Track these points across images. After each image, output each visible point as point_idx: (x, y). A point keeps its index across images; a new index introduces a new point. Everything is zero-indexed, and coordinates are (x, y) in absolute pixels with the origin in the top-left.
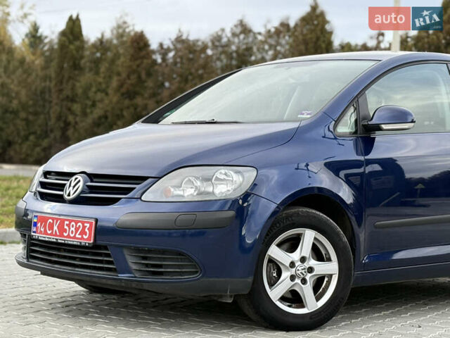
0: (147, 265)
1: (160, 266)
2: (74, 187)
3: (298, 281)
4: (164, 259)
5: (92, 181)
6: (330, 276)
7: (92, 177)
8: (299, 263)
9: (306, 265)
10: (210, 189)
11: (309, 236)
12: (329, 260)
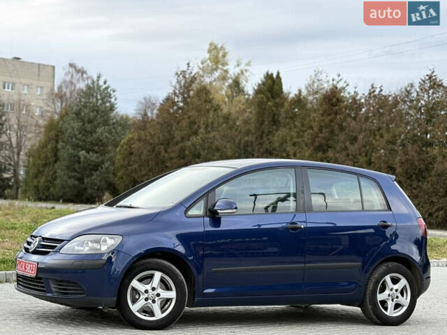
0: (61, 289)
1: (66, 290)
2: (34, 244)
3: (150, 301)
4: (69, 286)
5: (44, 242)
6: (172, 299)
7: (44, 239)
8: (151, 291)
9: (155, 292)
10: (99, 247)
11: (158, 275)
12: (171, 290)
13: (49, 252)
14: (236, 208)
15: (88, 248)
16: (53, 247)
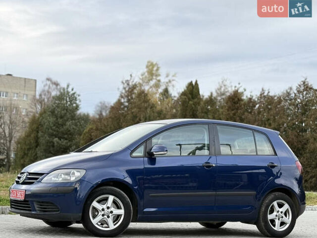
0: (41, 208)
1: (46, 208)
2: (22, 178)
3: (106, 217)
4: (48, 206)
6: (121, 215)
7: (30, 174)
8: (106, 209)
9: (109, 210)
10: (69, 178)
11: (111, 198)
12: (121, 209)
13: (33, 182)
14: (167, 151)
15: (61, 179)
16: (36, 179)
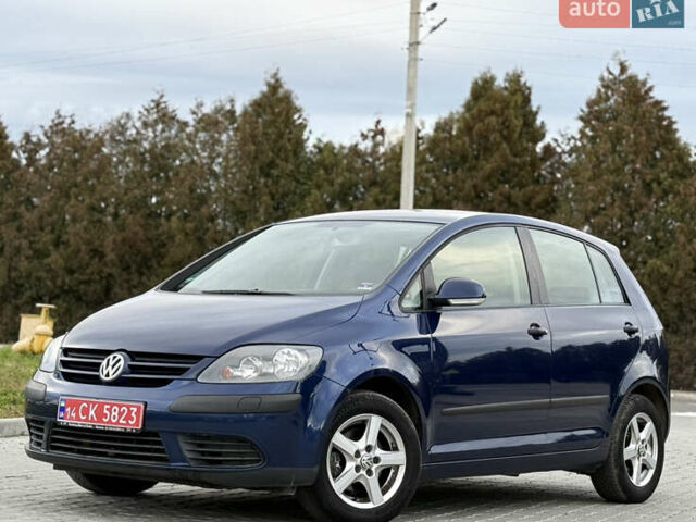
0: (203, 453)
1: (219, 454)
2: (113, 367)
3: (363, 472)
4: (225, 447)
5: (133, 360)
6: (397, 467)
7: (133, 355)
8: (365, 452)
9: (372, 455)
11: (375, 423)
13: (167, 381)
15: (256, 374)
